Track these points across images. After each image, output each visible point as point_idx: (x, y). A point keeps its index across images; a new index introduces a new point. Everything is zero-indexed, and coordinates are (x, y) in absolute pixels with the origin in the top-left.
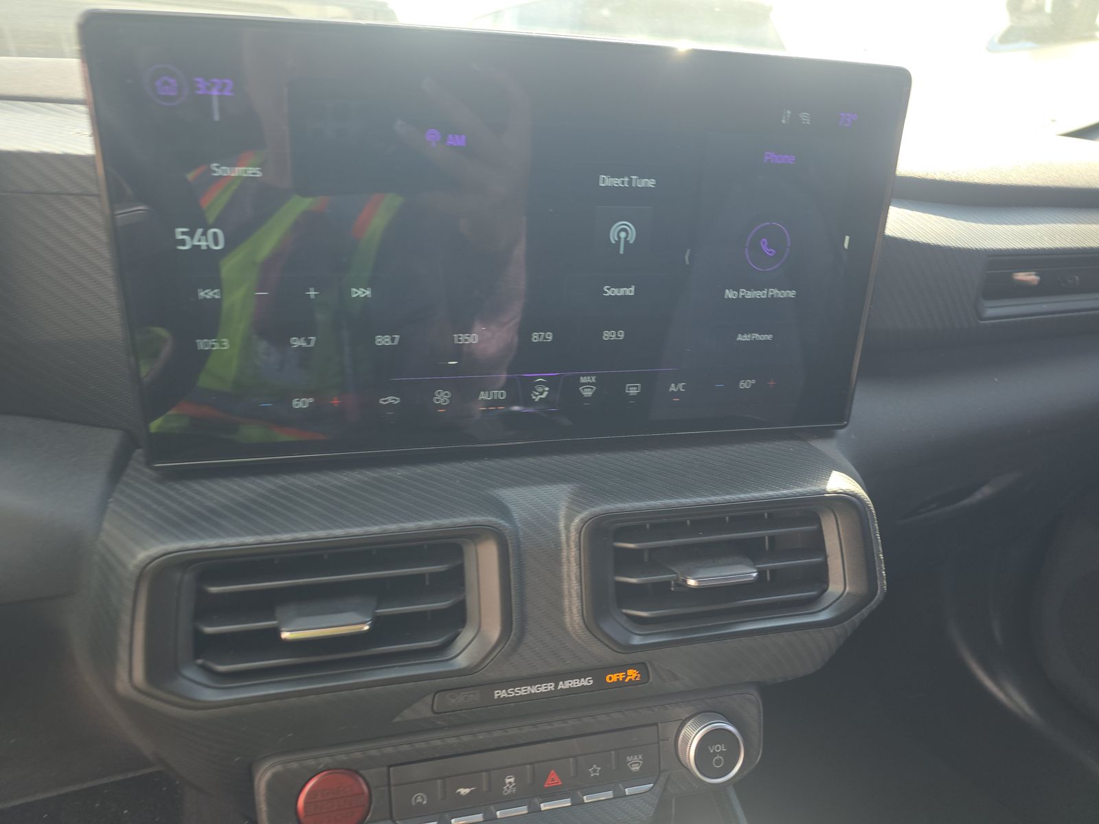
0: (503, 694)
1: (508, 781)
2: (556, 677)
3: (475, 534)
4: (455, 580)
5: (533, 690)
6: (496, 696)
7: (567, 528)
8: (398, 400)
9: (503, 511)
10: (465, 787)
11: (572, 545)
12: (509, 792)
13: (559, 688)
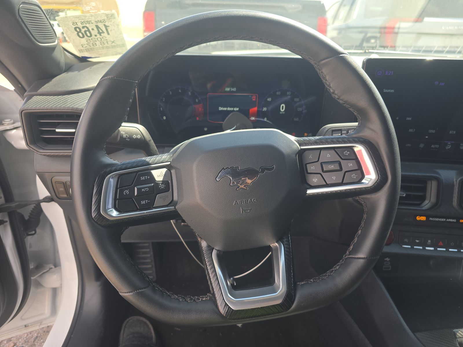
0: (432, 219)
1: (429, 241)
2: (447, 218)
3: (431, 178)
4: (424, 189)
5: (440, 220)
6: (430, 219)
7: (456, 181)
8: (410, 145)
9: (439, 174)
10: (418, 240)
11: (457, 184)
12: (429, 244)
13: (447, 220)
